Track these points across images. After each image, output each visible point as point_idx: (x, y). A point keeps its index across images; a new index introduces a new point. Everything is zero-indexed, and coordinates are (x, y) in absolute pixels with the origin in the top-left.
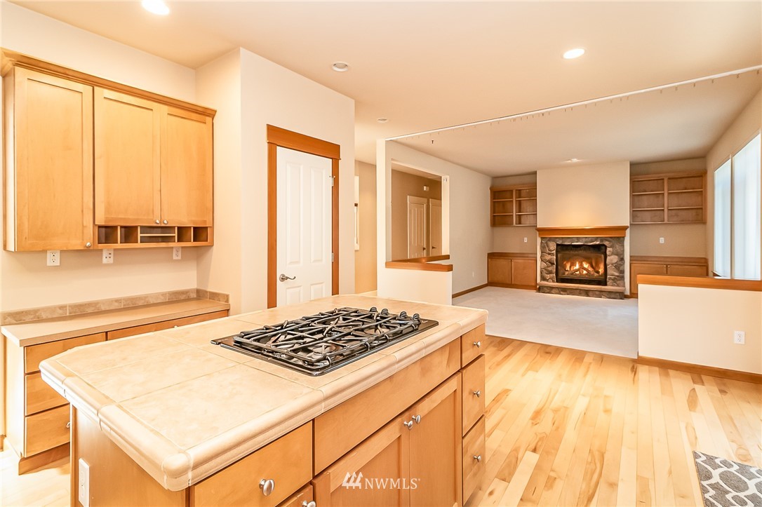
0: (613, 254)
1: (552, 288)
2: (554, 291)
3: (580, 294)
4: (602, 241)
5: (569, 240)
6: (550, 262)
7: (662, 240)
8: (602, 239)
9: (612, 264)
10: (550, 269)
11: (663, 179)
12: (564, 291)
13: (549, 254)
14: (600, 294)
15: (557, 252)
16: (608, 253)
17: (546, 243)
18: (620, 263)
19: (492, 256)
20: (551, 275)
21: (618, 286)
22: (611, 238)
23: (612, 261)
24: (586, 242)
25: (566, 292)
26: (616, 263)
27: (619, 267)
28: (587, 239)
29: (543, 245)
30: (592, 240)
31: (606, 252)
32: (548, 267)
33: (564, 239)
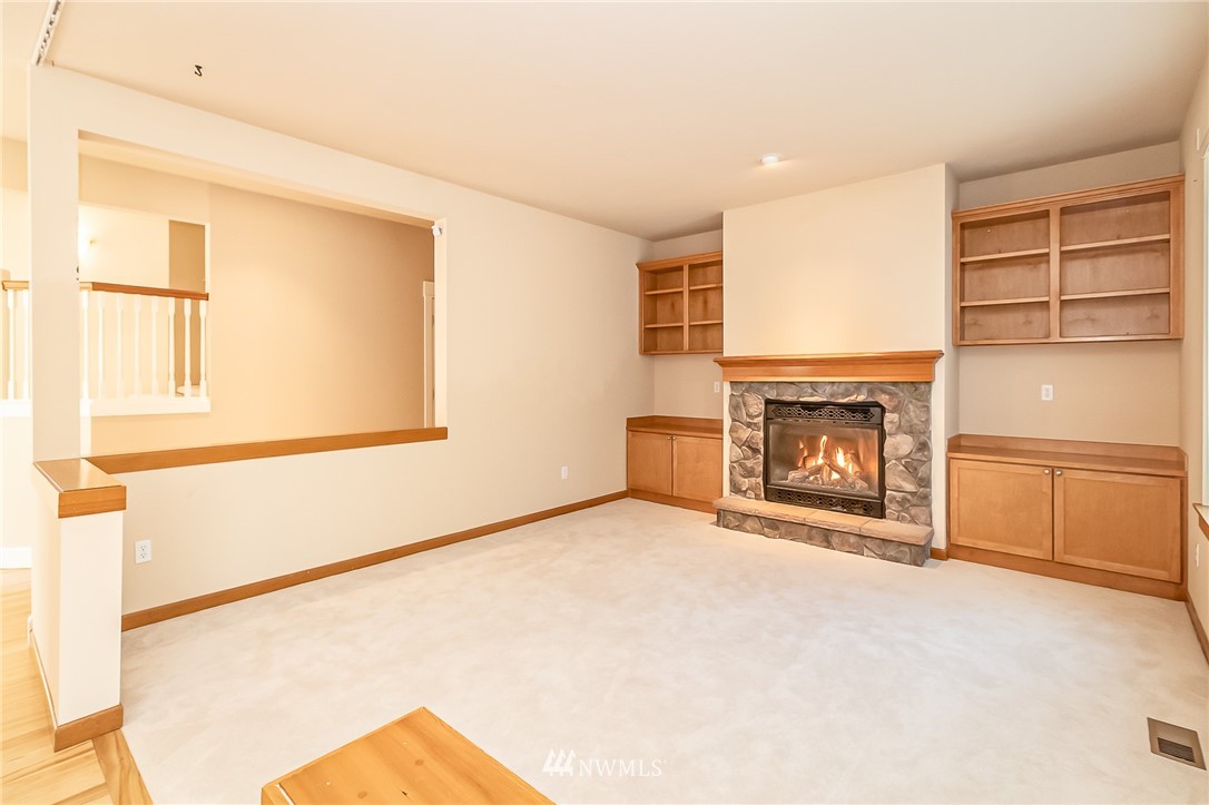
0: (899, 429)
1: (748, 516)
2: (749, 524)
3: (809, 539)
4: (871, 392)
5: (792, 389)
6: (749, 447)
7: (1047, 392)
8: (873, 388)
9: (899, 459)
10: (749, 464)
11: (1046, 214)
12: (773, 526)
13: (749, 425)
14: (860, 543)
15: (767, 419)
16: (887, 427)
17: (742, 396)
18: (920, 455)
19: (636, 425)
20: (753, 480)
21: (913, 520)
22: (895, 384)
23: (897, 449)
24: (832, 395)
25: (777, 528)
26: (908, 456)
27: (916, 469)
28: (835, 387)
29: (734, 402)
30: (847, 390)
31: (882, 424)
32: (745, 459)
33: (781, 386)
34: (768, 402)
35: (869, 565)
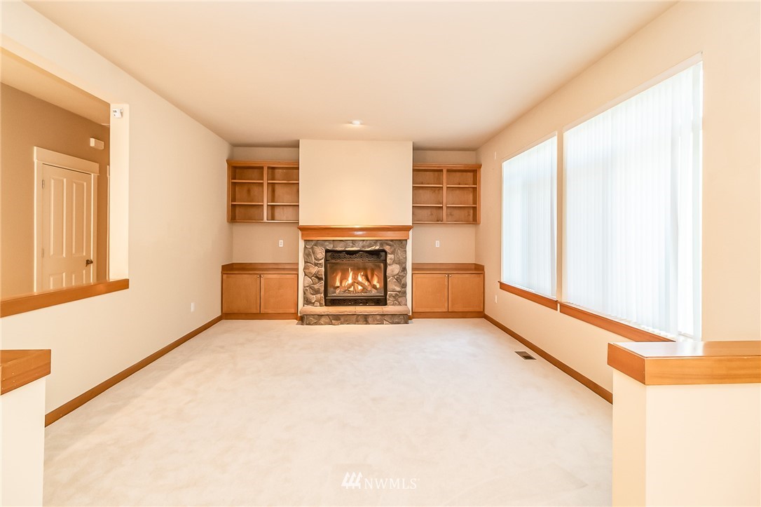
0: (394, 262)
1: (321, 316)
2: (322, 320)
3: (357, 322)
4: (382, 245)
5: (342, 244)
6: (317, 277)
7: (438, 244)
8: (383, 242)
9: (393, 276)
10: (316, 287)
11: (442, 171)
12: (337, 319)
13: (316, 265)
14: (382, 318)
15: (326, 261)
16: (388, 261)
17: (312, 248)
18: (402, 274)
20: (318, 296)
21: (400, 304)
22: (392, 240)
23: (393, 271)
24: (363, 247)
25: (340, 320)
26: (397, 274)
27: (401, 280)
28: (364, 243)
29: (307, 252)
30: (370, 244)
31: (386, 260)
32: (313, 284)
33: (336, 242)
34: (327, 251)
35: (386, 328)
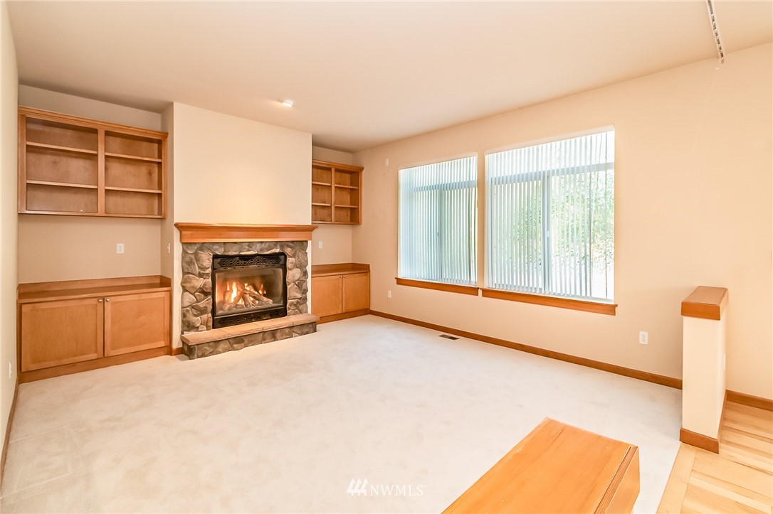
0: (296, 266)
2: (222, 346)
3: (264, 340)
4: (282, 247)
5: (236, 247)
6: (201, 292)
7: (321, 245)
8: (282, 244)
9: (294, 282)
10: (201, 305)
11: (330, 169)
12: (240, 341)
13: (200, 275)
14: (291, 331)
15: (213, 268)
16: (289, 265)
17: (196, 254)
18: (303, 279)
20: (205, 317)
21: (301, 312)
22: (293, 242)
23: (294, 277)
24: (261, 250)
25: (243, 341)
26: (298, 280)
27: (302, 285)
28: (263, 245)
29: (187, 259)
30: (270, 246)
31: (285, 264)
32: (198, 301)
33: (228, 245)
34: (215, 257)
35: (297, 341)
